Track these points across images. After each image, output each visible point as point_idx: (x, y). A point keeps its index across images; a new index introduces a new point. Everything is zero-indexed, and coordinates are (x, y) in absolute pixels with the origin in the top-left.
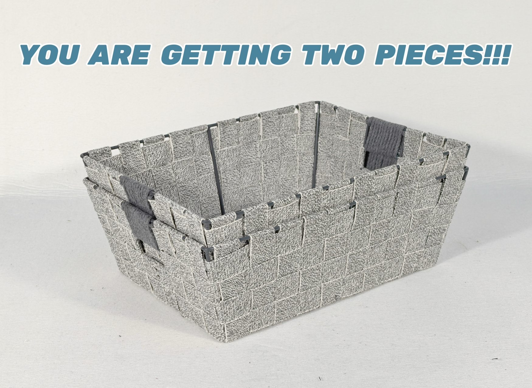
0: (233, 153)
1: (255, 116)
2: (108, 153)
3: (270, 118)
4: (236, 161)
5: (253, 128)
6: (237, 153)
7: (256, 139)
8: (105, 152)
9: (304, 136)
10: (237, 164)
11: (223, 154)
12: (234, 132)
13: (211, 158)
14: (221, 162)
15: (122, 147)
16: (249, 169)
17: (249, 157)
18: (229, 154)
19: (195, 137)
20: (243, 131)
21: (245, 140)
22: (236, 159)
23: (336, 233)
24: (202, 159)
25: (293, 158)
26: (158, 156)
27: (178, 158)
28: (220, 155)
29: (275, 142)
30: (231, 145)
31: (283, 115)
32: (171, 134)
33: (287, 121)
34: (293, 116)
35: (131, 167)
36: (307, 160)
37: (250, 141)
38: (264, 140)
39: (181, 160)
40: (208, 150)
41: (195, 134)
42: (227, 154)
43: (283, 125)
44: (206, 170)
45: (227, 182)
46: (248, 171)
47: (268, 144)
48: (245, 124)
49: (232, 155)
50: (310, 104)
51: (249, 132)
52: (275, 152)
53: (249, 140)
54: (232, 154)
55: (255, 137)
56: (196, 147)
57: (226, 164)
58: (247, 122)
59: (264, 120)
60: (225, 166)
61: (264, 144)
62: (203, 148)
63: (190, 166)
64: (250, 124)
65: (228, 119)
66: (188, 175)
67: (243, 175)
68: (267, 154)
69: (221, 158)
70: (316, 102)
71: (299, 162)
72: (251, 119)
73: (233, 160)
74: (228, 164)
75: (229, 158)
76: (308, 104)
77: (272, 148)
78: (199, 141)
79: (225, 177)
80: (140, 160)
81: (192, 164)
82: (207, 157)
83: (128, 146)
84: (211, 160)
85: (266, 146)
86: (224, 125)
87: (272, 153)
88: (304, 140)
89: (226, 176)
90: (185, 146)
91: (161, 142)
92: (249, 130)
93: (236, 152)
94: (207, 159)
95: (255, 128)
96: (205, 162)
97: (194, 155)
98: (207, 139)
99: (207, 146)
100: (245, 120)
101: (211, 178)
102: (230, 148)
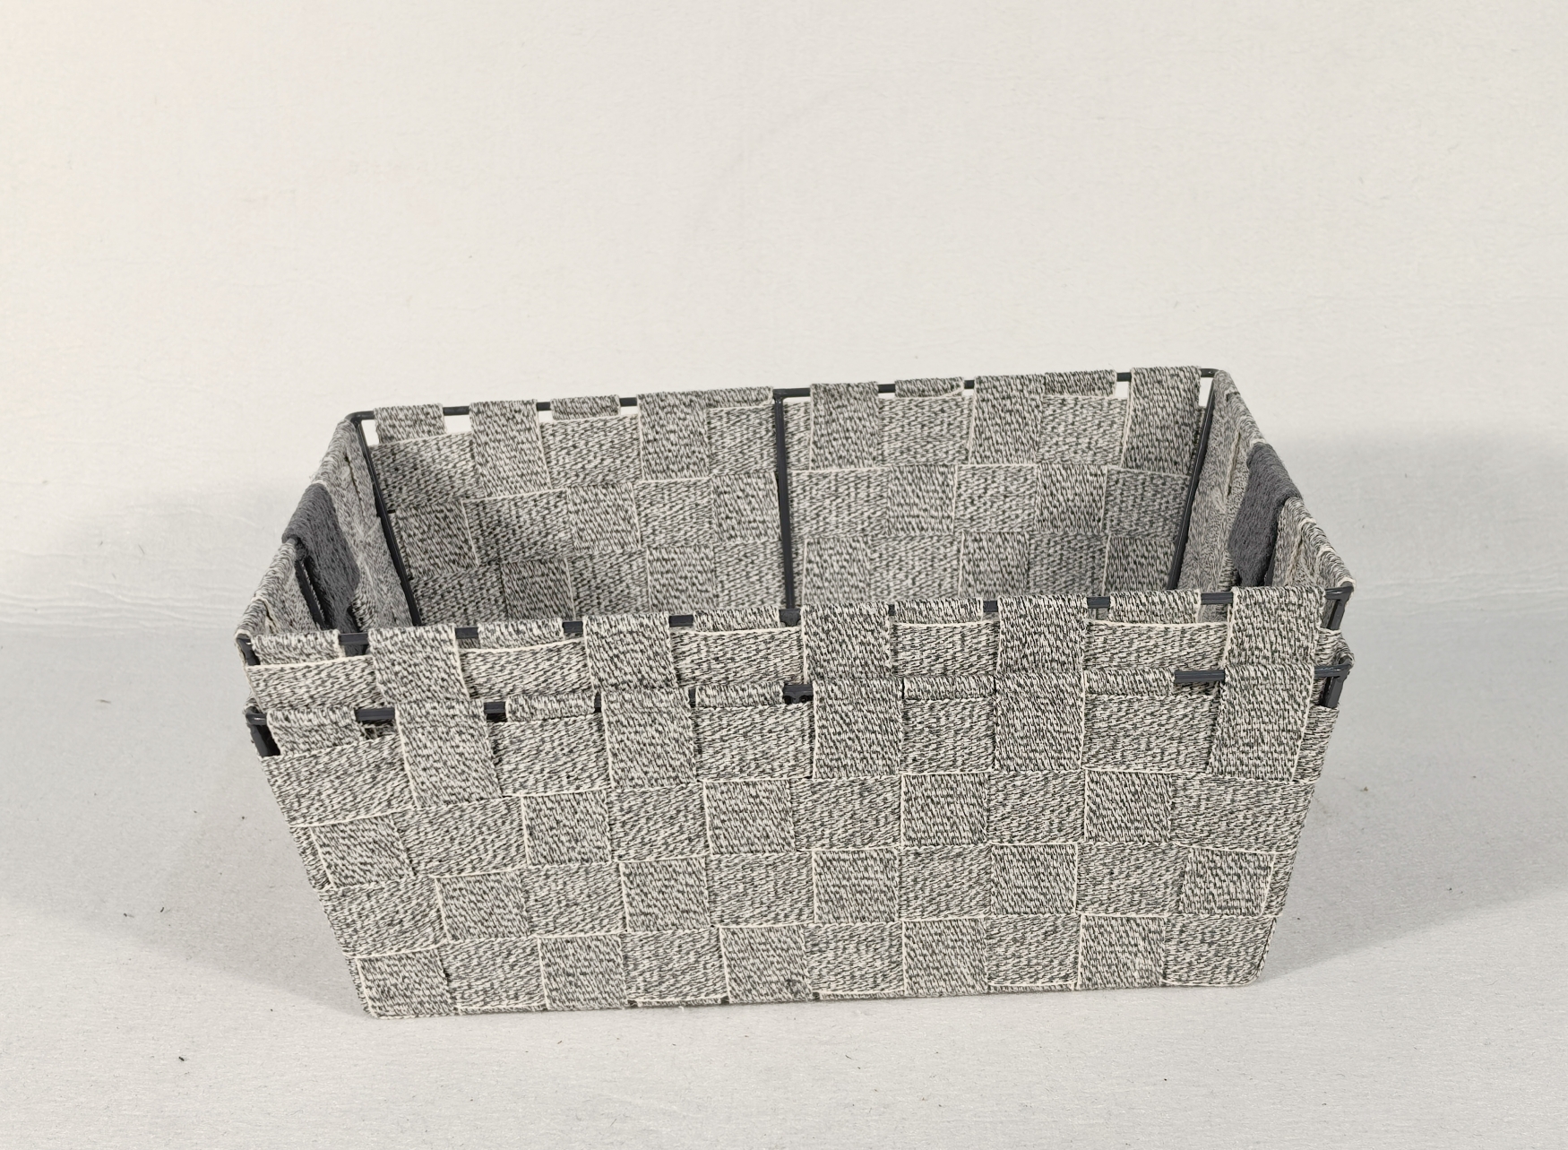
0: (856, 489)
1: (952, 385)
2: (433, 422)
3: (1009, 397)
4: (866, 515)
5: (942, 422)
6: (871, 490)
7: (950, 458)
8: (422, 417)
9: (1142, 477)
10: (866, 524)
11: (820, 487)
12: (868, 424)
13: (776, 492)
14: (809, 510)
15: (479, 412)
16: (909, 546)
17: (916, 511)
18: (840, 490)
19: (725, 420)
20: (903, 426)
21: (905, 456)
22: (866, 509)
23: (741, 771)
24: (743, 491)
25: (1086, 542)
26: (591, 458)
27: (659, 475)
28: (808, 488)
29: (1022, 479)
30: (852, 463)
31: (1066, 395)
32: (642, 397)
33: (1077, 419)
34: (1106, 404)
35: (503, 474)
36: (1143, 556)
37: (924, 459)
38: (977, 466)
39: (666, 481)
40: (765, 464)
41: (726, 409)
42: (833, 488)
43: (1061, 429)
44: (754, 525)
45: (821, 576)
46: (903, 554)
47: (993, 482)
48: (912, 406)
49: (853, 495)
50: (1178, 375)
51: (926, 433)
52: (1020, 512)
53: (923, 456)
54: (852, 489)
55: (947, 452)
56: (726, 450)
57: (824, 519)
58: (921, 399)
59: (983, 400)
60: (821, 524)
61: (976, 477)
62: (750, 457)
63: (697, 505)
64: (931, 407)
65: (853, 381)
66: (688, 528)
67: (885, 563)
68: (986, 511)
69: (812, 498)
70: (1208, 373)
71: (1111, 557)
72: (937, 392)
73: (853, 510)
74: (832, 519)
75: (840, 500)
76: (1172, 376)
77: (1006, 497)
78: (738, 435)
79: (818, 559)
80: (532, 458)
81: (706, 500)
82: (762, 486)
83: (499, 413)
84: (773, 499)
85: (983, 486)
86: (833, 396)
87: (1004, 512)
88: (1140, 491)
89: (821, 556)
90: (686, 441)
91: (608, 418)
92: (923, 426)
93: (868, 487)
94: (761, 493)
95: (949, 424)
96: (753, 500)
97: (715, 471)
98: (768, 431)
99: (765, 452)
100: (912, 392)
101: (768, 551)
102: (847, 471)
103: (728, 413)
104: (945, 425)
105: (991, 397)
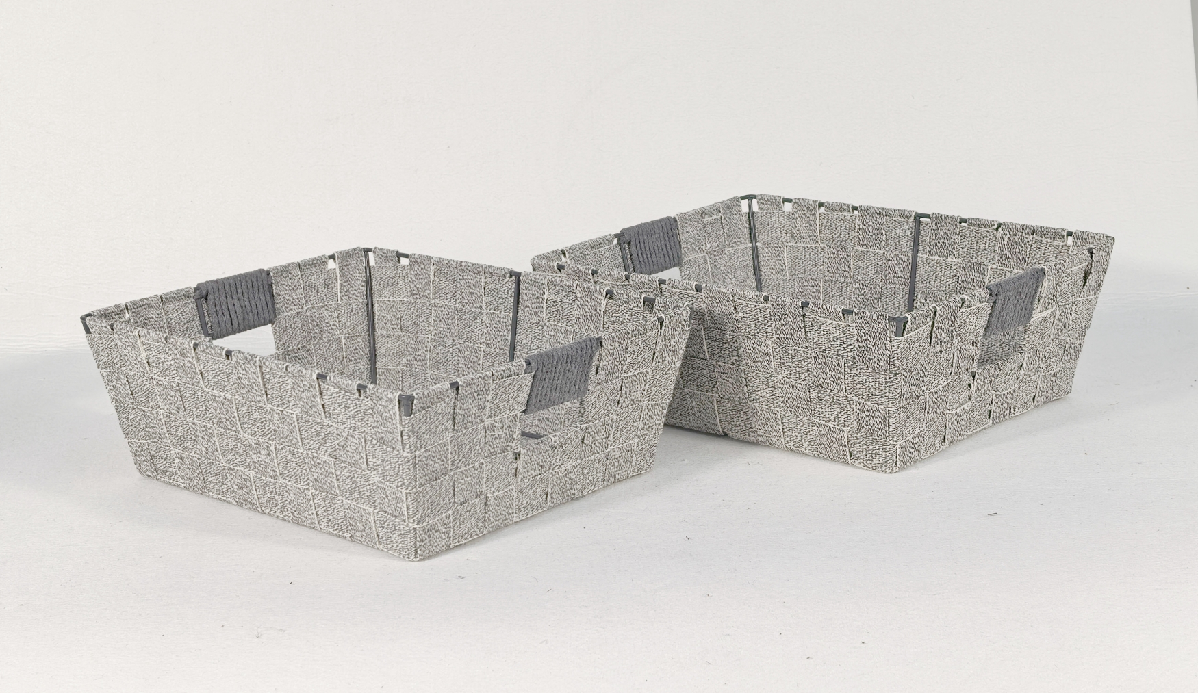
0: (945, 269)
2: (778, 204)
3: (1016, 235)
4: (948, 283)
7: (988, 261)
8: (774, 201)
13: (911, 264)
15: (795, 203)
17: (970, 286)
18: (938, 269)
20: (969, 241)
22: (948, 280)
30: (945, 256)
31: (1043, 239)
32: (860, 207)
34: (1061, 247)
35: (802, 234)
39: (865, 250)
40: (908, 249)
43: (1038, 256)
44: (900, 279)
48: (974, 232)
49: (943, 272)
51: (978, 247)
55: (986, 258)
58: (978, 229)
60: (928, 284)
62: (902, 244)
63: (877, 264)
64: (981, 233)
65: (950, 214)
66: (872, 275)
69: (926, 270)
70: (1107, 237)
72: (985, 226)
73: (942, 280)
74: (932, 282)
75: (937, 274)
76: (1091, 237)
78: (898, 232)
81: (881, 262)
82: (906, 260)
83: (803, 204)
84: (909, 267)
86: (939, 220)
90: (875, 231)
91: (846, 214)
92: (977, 243)
93: (950, 269)
94: (905, 264)
96: (901, 266)
97: (887, 249)
98: (911, 233)
99: (909, 243)
100: (974, 225)
101: (904, 293)
102: (942, 259)
103: (895, 221)
104: (987, 245)
105: (1008, 233)
